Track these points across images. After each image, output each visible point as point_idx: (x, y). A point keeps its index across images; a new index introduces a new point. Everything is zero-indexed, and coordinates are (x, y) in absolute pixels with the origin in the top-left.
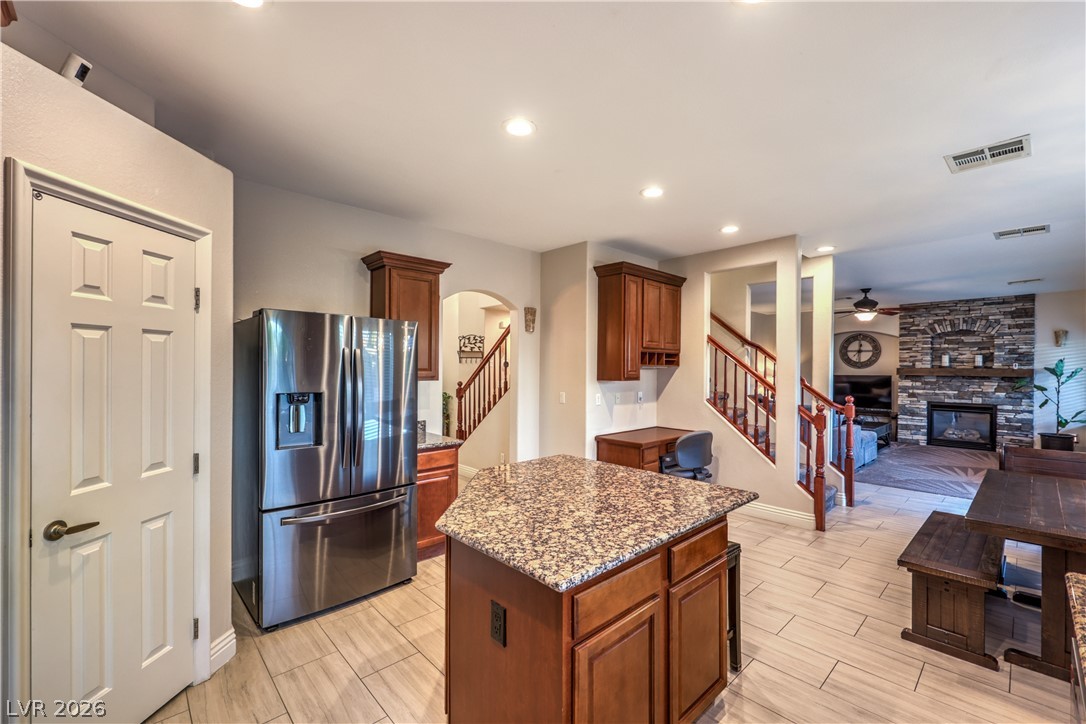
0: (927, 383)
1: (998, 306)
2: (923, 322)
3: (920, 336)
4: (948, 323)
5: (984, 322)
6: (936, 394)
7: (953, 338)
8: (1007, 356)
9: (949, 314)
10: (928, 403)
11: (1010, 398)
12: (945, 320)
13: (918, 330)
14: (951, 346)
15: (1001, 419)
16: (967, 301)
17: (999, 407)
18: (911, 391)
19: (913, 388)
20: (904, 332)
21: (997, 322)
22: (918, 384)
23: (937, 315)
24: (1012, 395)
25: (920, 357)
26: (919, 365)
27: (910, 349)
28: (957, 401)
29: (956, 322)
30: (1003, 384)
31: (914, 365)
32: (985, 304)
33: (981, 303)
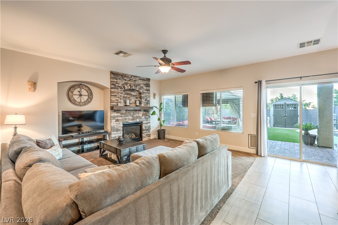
0: (122, 114)
1: (143, 81)
2: (121, 82)
3: (119, 89)
4: (129, 85)
5: (139, 87)
6: (126, 119)
7: (128, 92)
8: (145, 102)
9: (129, 81)
10: (123, 124)
11: (146, 118)
12: (128, 83)
13: (119, 86)
14: (128, 96)
15: (144, 128)
16: (135, 76)
17: (143, 122)
18: (116, 118)
19: (117, 116)
20: (113, 86)
21: (142, 87)
22: (119, 114)
23: (125, 80)
24: (146, 117)
25: (120, 101)
26: (119, 105)
27: (115, 96)
28: (132, 121)
29: (132, 85)
30: (144, 113)
31: (117, 104)
32: (139, 79)
33: (138, 78)
